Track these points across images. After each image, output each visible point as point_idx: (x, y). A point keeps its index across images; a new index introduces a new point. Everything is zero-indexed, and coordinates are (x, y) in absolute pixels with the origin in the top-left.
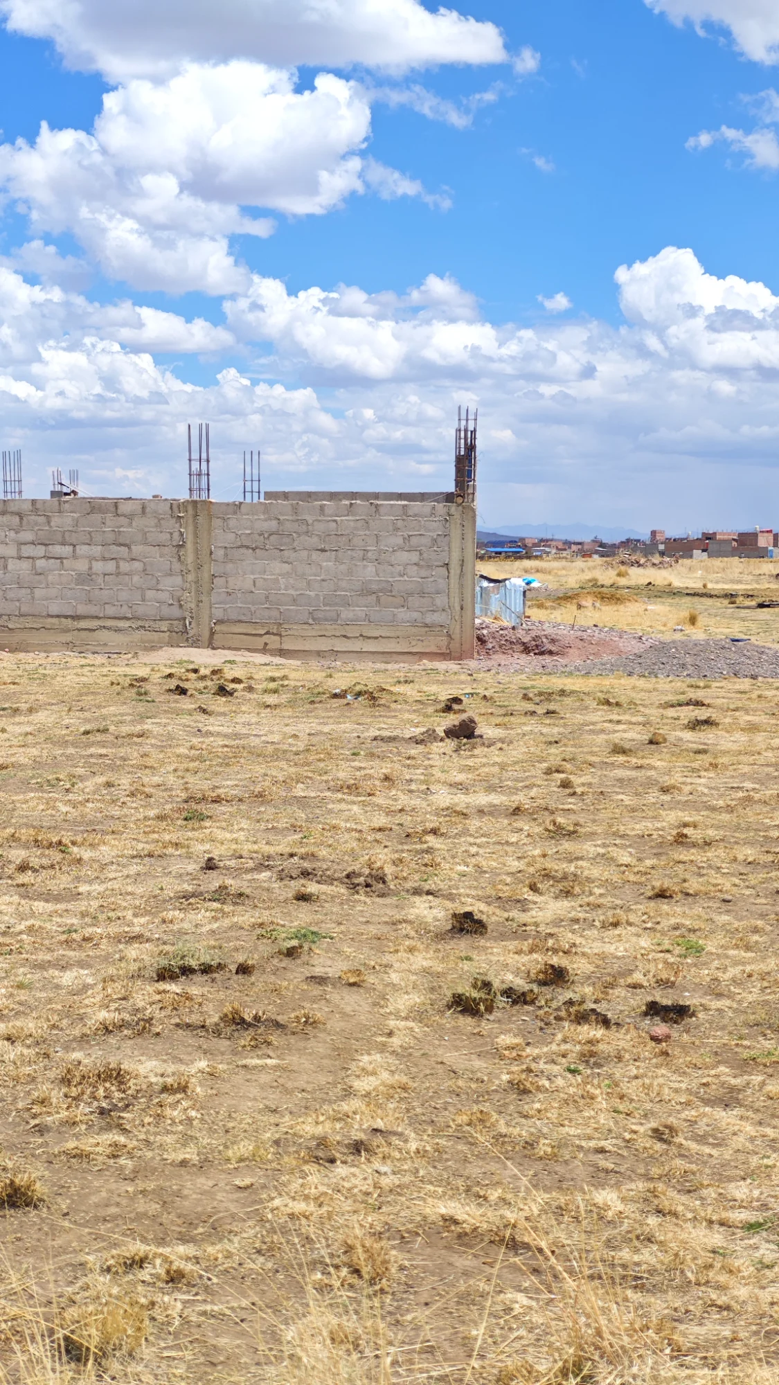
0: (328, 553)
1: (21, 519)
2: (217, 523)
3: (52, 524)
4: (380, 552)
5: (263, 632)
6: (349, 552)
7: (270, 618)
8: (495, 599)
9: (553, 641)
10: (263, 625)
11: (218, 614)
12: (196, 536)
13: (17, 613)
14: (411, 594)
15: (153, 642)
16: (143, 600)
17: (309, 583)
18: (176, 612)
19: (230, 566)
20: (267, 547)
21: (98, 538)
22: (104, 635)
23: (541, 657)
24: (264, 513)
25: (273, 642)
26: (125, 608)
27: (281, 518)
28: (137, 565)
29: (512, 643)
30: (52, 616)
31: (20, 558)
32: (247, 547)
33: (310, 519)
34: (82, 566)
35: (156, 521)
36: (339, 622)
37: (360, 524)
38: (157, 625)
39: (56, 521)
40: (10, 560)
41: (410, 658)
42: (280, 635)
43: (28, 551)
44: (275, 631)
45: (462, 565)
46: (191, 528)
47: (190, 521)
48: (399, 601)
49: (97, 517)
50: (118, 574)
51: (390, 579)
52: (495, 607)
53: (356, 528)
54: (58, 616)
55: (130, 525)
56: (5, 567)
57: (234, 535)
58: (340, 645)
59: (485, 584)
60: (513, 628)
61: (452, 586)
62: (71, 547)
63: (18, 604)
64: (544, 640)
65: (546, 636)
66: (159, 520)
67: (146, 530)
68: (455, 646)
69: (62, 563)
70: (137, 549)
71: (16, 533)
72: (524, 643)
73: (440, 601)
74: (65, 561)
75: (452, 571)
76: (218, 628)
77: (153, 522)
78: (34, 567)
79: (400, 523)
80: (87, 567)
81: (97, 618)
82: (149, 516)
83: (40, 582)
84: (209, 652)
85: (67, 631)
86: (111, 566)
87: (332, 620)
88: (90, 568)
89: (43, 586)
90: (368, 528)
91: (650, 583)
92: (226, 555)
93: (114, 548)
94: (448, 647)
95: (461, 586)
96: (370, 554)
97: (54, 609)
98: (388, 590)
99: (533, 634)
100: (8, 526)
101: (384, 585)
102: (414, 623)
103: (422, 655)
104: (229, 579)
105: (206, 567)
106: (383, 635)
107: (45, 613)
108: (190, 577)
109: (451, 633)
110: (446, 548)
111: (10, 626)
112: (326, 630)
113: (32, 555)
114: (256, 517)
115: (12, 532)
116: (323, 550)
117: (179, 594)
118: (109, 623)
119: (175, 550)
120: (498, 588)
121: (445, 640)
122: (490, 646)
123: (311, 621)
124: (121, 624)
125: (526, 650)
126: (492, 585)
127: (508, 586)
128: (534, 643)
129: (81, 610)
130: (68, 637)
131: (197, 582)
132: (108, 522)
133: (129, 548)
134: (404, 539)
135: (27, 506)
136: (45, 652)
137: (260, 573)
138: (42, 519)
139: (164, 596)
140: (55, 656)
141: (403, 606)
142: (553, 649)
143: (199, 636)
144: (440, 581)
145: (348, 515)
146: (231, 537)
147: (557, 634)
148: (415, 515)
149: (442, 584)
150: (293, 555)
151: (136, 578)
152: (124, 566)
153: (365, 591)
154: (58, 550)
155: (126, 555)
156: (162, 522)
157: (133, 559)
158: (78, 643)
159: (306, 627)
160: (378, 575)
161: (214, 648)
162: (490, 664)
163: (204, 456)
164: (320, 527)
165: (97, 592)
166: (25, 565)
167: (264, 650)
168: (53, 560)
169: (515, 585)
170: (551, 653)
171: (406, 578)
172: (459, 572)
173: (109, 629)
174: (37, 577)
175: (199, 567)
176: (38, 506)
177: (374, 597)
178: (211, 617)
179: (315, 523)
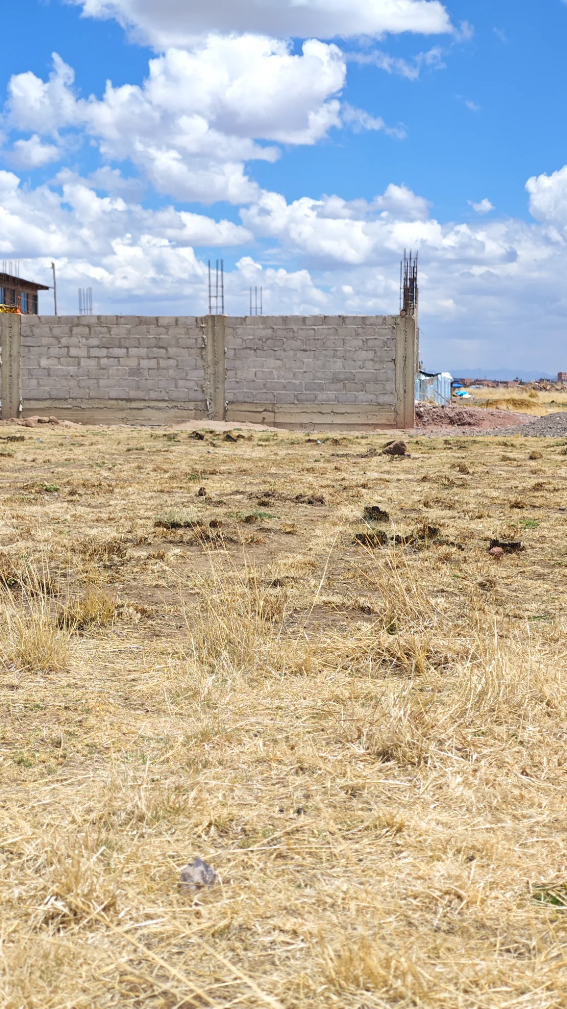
0: (309, 352)
1: (90, 329)
2: (229, 331)
3: (112, 333)
4: (346, 351)
5: (262, 410)
6: (324, 352)
7: (267, 400)
8: (430, 388)
9: (471, 416)
10: (262, 405)
11: (230, 397)
12: (214, 340)
13: (87, 397)
14: (368, 382)
15: (184, 417)
16: (176, 387)
17: (294, 374)
18: (200, 396)
19: (238, 363)
20: (265, 348)
21: (144, 343)
22: (148, 413)
23: (462, 427)
24: (262, 324)
25: (269, 416)
26: (164, 393)
27: (275, 327)
28: (172, 362)
29: (441, 417)
30: (112, 399)
31: (89, 357)
32: (250, 349)
33: (295, 328)
34: (133, 363)
35: (186, 330)
36: (316, 402)
37: (331, 331)
38: (186, 405)
39: (114, 331)
40: (82, 359)
41: (367, 427)
42: (275, 413)
43: (95, 352)
44: (270, 409)
45: (405, 361)
46: (210, 335)
47: (210, 330)
48: (359, 386)
49: (144, 328)
50: (158, 369)
51: (353, 371)
52: (429, 394)
53: (329, 335)
54: (116, 399)
55: (167, 333)
56: (79, 364)
57: (241, 340)
58: (317, 419)
59: (423, 377)
60: (443, 407)
61: (398, 375)
62: (125, 350)
63: (87, 390)
64: (465, 415)
65: (466, 412)
66: (188, 329)
67: (178, 336)
68: (400, 419)
69: (119, 361)
70: (172, 351)
71: (87, 339)
72: (450, 418)
73: (389, 386)
74: (121, 359)
75: (398, 365)
76: (229, 407)
77: (183, 331)
78: (99, 364)
79: (360, 331)
80: (136, 364)
81: (144, 400)
82: (180, 326)
83: (103, 375)
84: (223, 423)
85: (122, 410)
86: (153, 363)
87: (311, 401)
88: (139, 365)
89: (106, 377)
90: (337, 334)
91: (553, 401)
92: (235, 354)
93: (155, 350)
94: (395, 420)
95: (405, 376)
96: (338, 353)
97: (113, 394)
98: (352, 378)
99: (457, 411)
100: (80, 335)
101: (349, 375)
102: (370, 402)
103: (376, 426)
104: (238, 372)
105: (221, 363)
106: (348, 411)
107: (107, 397)
108: (210, 371)
109: (397, 409)
110: (394, 348)
111: (82, 407)
112: (307, 408)
113: (97, 355)
114: (257, 327)
115: (84, 339)
116: (305, 350)
117: (202, 382)
118: (152, 404)
119: (199, 351)
120: (432, 380)
121: (393, 414)
122: (425, 419)
123: (296, 402)
124: (161, 404)
125: (452, 422)
126: (428, 378)
127: (440, 379)
128: (457, 417)
129: (133, 394)
130: (123, 414)
131: (214, 374)
132: (152, 331)
133: (167, 350)
134: (363, 341)
135: (95, 320)
136: (107, 424)
137: (259, 367)
138: (104, 330)
139: (191, 384)
140: (113, 427)
141: (362, 391)
142: (471, 421)
143: (216, 412)
144: (389, 372)
145: (322, 325)
146: (239, 341)
147: (474, 411)
148: (371, 325)
149: (391, 374)
150: (283, 354)
151: (171, 372)
152: (163, 363)
153: (335, 380)
154: (116, 351)
155: (164, 356)
156: (190, 331)
157: (169, 358)
158: (130, 418)
159: (292, 406)
160: (344, 368)
161: (226, 421)
162: (425, 431)
163: (220, 284)
164: (302, 334)
165: (143, 382)
166: (93, 362)
167: (263, 422)
168: (112, 359)
169: (445, 378)
170: (469, 424)
171: (364, 370)
172: (402, 365)
173: (152, 408)
174: (101, 371)
175: (216, 363)
176: (102, 320)
177: (340, 385)
178: (224, 399)
179: (299, 331)
